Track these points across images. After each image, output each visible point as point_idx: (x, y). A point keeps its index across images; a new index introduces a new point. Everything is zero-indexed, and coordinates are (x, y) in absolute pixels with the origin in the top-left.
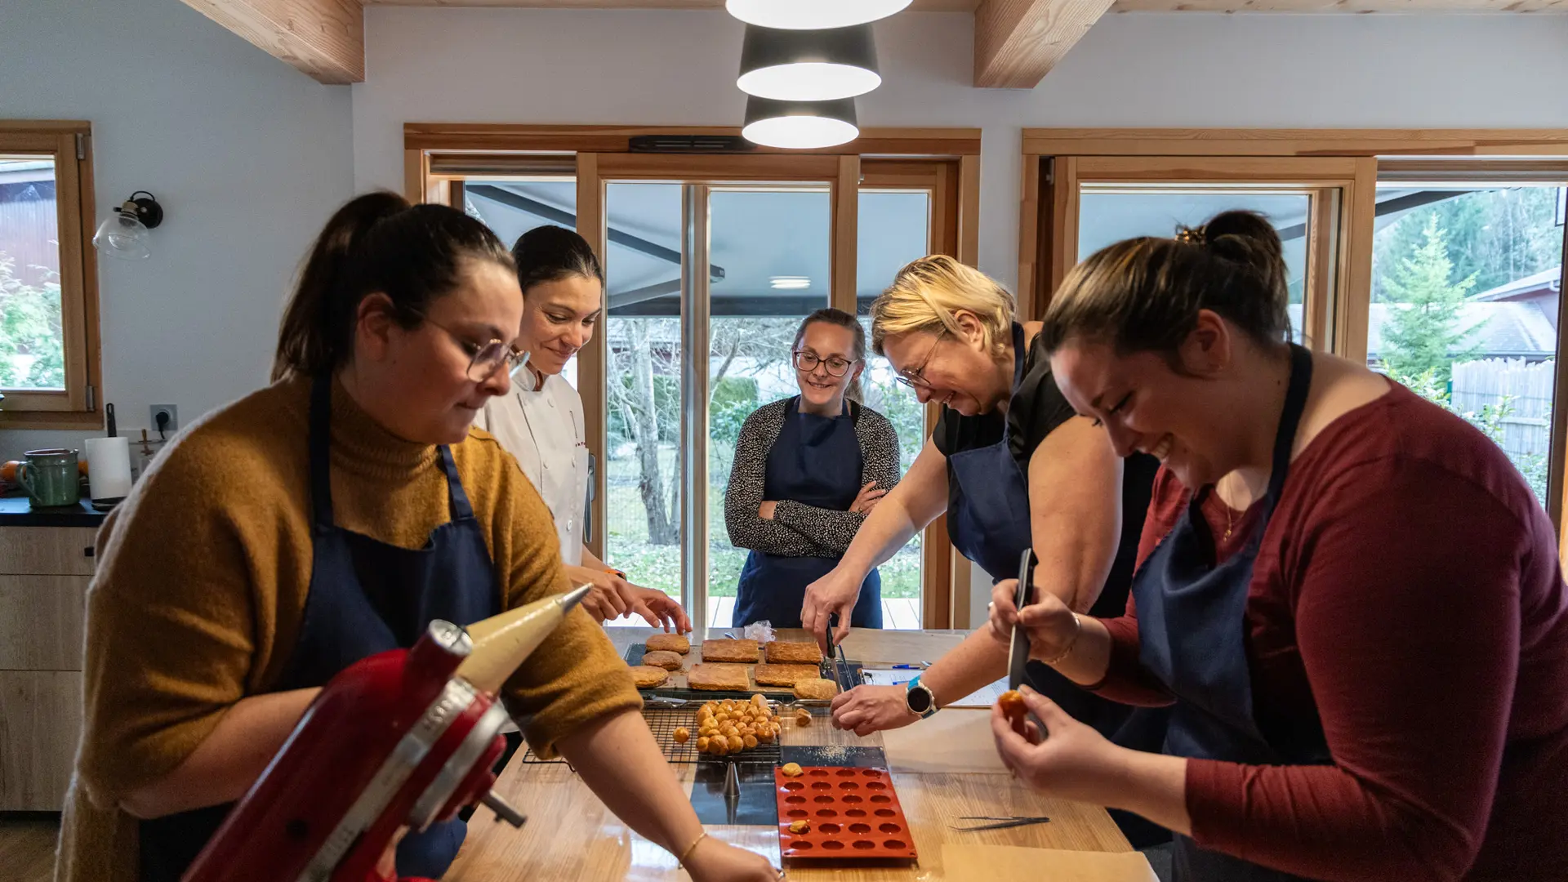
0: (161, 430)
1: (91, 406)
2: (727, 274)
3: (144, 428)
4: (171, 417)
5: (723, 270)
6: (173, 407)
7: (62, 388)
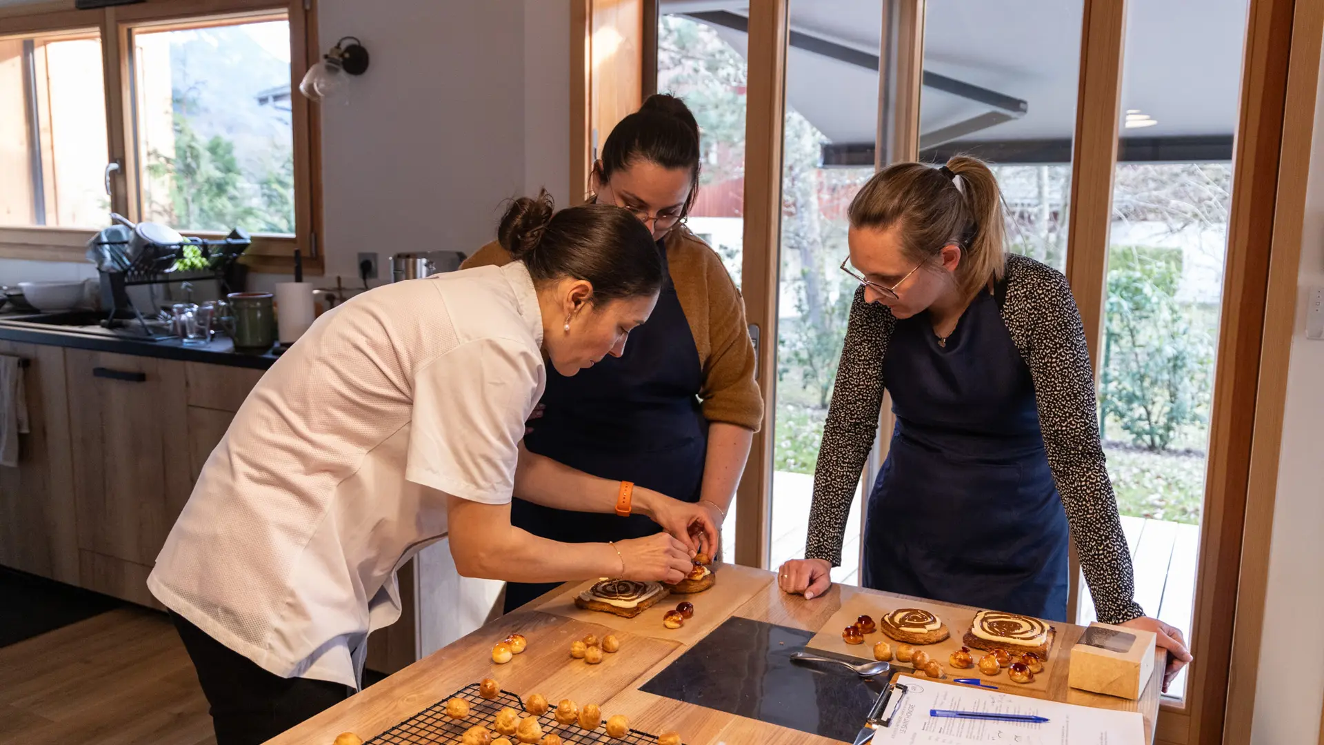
0: (364, 278)
1: (314, 252)
2: (1031, 107)
3: (337, 275)
4: (373, 264)
5: (1025, 103)
6: (375, 255)
7: (293, 235)
